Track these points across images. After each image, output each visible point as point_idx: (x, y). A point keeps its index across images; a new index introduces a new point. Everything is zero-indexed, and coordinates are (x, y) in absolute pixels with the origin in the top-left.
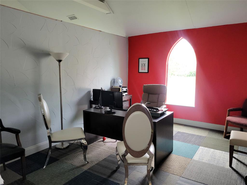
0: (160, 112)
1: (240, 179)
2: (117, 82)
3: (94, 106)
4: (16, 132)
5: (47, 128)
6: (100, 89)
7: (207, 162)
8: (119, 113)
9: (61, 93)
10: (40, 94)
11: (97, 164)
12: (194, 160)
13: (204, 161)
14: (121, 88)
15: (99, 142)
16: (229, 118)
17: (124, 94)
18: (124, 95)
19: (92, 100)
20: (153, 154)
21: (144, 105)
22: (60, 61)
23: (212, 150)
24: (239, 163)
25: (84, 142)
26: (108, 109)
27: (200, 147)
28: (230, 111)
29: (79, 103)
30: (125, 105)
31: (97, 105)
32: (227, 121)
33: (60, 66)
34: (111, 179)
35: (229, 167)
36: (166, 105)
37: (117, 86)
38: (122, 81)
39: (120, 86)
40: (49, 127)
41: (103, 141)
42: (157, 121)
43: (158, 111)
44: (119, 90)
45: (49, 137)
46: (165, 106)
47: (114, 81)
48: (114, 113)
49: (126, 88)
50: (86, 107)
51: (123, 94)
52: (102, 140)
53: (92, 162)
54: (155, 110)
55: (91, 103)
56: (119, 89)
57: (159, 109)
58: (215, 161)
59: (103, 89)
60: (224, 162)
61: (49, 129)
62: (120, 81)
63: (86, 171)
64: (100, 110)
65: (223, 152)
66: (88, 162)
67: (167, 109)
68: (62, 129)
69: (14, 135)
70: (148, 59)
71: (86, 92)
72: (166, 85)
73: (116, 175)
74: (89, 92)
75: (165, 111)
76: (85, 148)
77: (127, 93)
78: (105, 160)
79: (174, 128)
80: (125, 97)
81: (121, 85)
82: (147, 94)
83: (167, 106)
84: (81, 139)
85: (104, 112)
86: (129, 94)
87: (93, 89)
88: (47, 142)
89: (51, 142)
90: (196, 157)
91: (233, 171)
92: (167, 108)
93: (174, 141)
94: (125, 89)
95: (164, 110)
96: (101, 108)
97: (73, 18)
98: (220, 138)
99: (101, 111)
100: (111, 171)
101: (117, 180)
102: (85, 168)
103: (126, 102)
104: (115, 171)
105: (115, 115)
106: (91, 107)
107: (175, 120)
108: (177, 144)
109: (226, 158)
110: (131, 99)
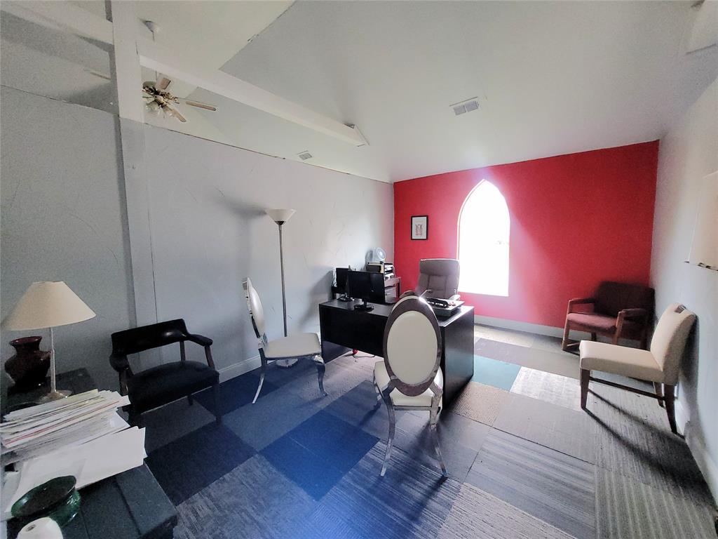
0: (450, 308)
1: (607, 434)
2: (377, 256)
3: (338, 296)
4: (206, 343)
5: (258, 336)
6: (348, 267)
7: (536, 397)
8: (378, 310)
9: (282, 275)
10: (246, 279)
11: (343, 398)
12: (514, 394)
13: (531, 396)
14: (382, 266)
15: (346, 356)
16: (571, 316)
17: (388, 275)
18: (387, 278)
19: (335, 286)
20: (440, 390)
21: (422, 300)
22: (281, 223)
23: (544, 374)
24: (599, 401)
25: (319, 358)
26: (361, 302)
27: (522, 368)
28: (572, 303)
29: (315, 292)
30: (390, 294)
31: (343, 295)
32: (568, 321)
33: (280, 231)
34: (365, 429)
35: (580, 409)
36: (459, 293)
37: (375, 262)
38: (383, 254)
39: (381, 263)
40: (261, 333)
41: (353, 355)
42: (445, 324)
43: (447, 307)
44: (380, 269)
45: (261, 351)
46: (457, 297)
47: (371, 254)
48: (371, 309)
49: (392, 266)
50: (324, 298)
51: (386, 276)
52: (352, 352)
53: (333, 393)
54: (442, 305)
55: (334, 291)
56: (380, 267)
57: (449, 301)
58: (551, 395)
59: (353, 268)
60: (569, 399)
61: (262, 337)
62: (381, 254)
63: (322, 412)
64: (346, 303)
65: (566, 378)
66: (326, 395)
67: (462, 302)
68: (286, 335)
69: (202, 348)
70: (427, 217)
71: (325, 273)
72: (457, 260)
73: (374, 420)
74: (331, 273)
75: (460, 306)
76: (321, 369)
77: (392, 274)
78: (355, 390)
79: (475, 333)
80: (389, 280)
81: (382, 260)
82: (426, 277)
83: (461, 295)
84: (315, 354)
85: (353, 308)
86: (397, 275)
87: (337, 269)
88: (258, 357)
89: (264, 359)
90: (517, 388)
91: (590, 418)
92: (461, 299)
93: (476, 357)
94: (389, 268)
95: (458, 303)
96: (348, 300)
97: (306, 156)
98: (556, 351)
99: (349, 305)
100: (365, 413)
101: (375, 430)
102: (321, 406)
103: (391, 289)
104: (372, 413)
105: (372, 312)
106: (333, 298)
107: (477, 319)
108: (480, 362)
109: (571, 389)
110: (399, 284)
